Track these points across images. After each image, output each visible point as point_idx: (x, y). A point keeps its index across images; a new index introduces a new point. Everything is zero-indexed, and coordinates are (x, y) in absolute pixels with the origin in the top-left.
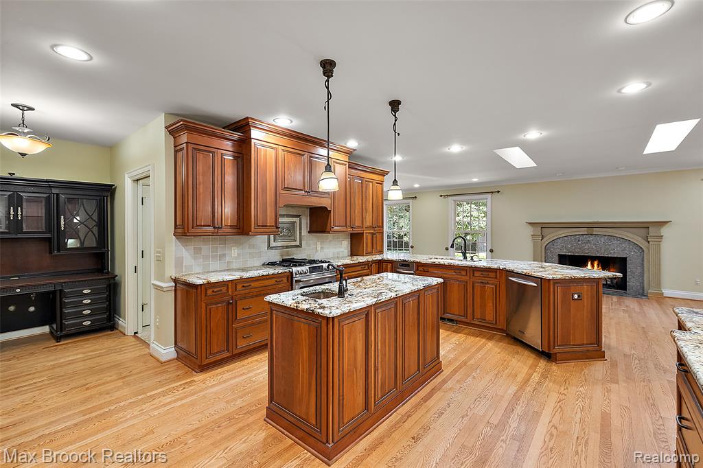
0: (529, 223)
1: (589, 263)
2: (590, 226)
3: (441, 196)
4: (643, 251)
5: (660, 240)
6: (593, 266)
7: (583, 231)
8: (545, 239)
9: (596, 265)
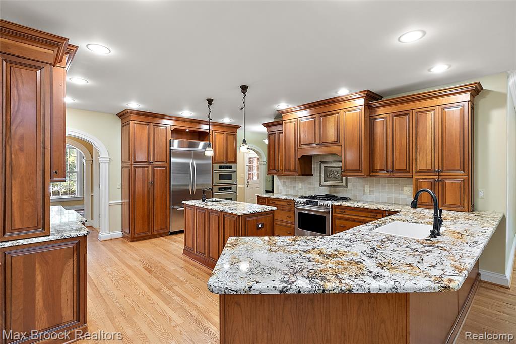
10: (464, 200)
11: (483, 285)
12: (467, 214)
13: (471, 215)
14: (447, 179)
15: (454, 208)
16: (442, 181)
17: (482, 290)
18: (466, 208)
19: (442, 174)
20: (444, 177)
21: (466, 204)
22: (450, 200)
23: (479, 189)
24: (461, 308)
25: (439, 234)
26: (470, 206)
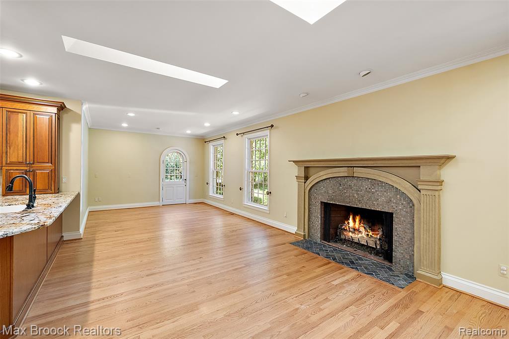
0: (294, 162)
1: (351, 217)
2: (351, 164)
3: (237, 134)
4: (413, 205)
5: (439, 188)
6: (354, 221)
7: (343, 172)
8: (308, 182)
9: (357, 220)
10: (51, 185)
11: (65, 242)
12: (54, 195)
13: (57, 195)
14: (37, 170)
15: (44, 192)
16: (34, 171)
17: (64, 246)
18: (53, 191)
19: (33, 166)
20: (34, 168)
21: (53, 188)
22: (39, 185)
23: (63, 177)
24: (49, 259)
25: (33, 206)
26: (56, 189)
